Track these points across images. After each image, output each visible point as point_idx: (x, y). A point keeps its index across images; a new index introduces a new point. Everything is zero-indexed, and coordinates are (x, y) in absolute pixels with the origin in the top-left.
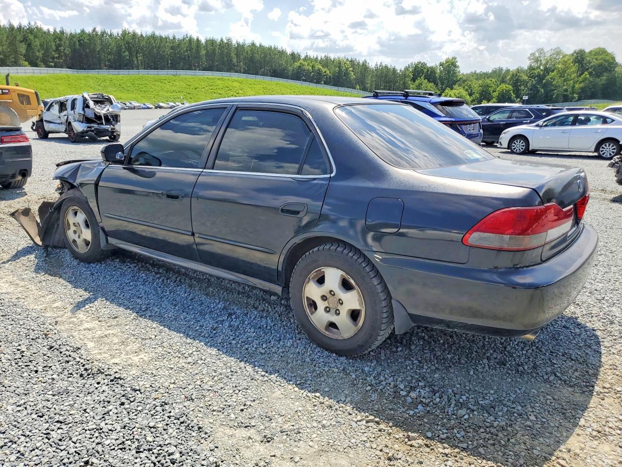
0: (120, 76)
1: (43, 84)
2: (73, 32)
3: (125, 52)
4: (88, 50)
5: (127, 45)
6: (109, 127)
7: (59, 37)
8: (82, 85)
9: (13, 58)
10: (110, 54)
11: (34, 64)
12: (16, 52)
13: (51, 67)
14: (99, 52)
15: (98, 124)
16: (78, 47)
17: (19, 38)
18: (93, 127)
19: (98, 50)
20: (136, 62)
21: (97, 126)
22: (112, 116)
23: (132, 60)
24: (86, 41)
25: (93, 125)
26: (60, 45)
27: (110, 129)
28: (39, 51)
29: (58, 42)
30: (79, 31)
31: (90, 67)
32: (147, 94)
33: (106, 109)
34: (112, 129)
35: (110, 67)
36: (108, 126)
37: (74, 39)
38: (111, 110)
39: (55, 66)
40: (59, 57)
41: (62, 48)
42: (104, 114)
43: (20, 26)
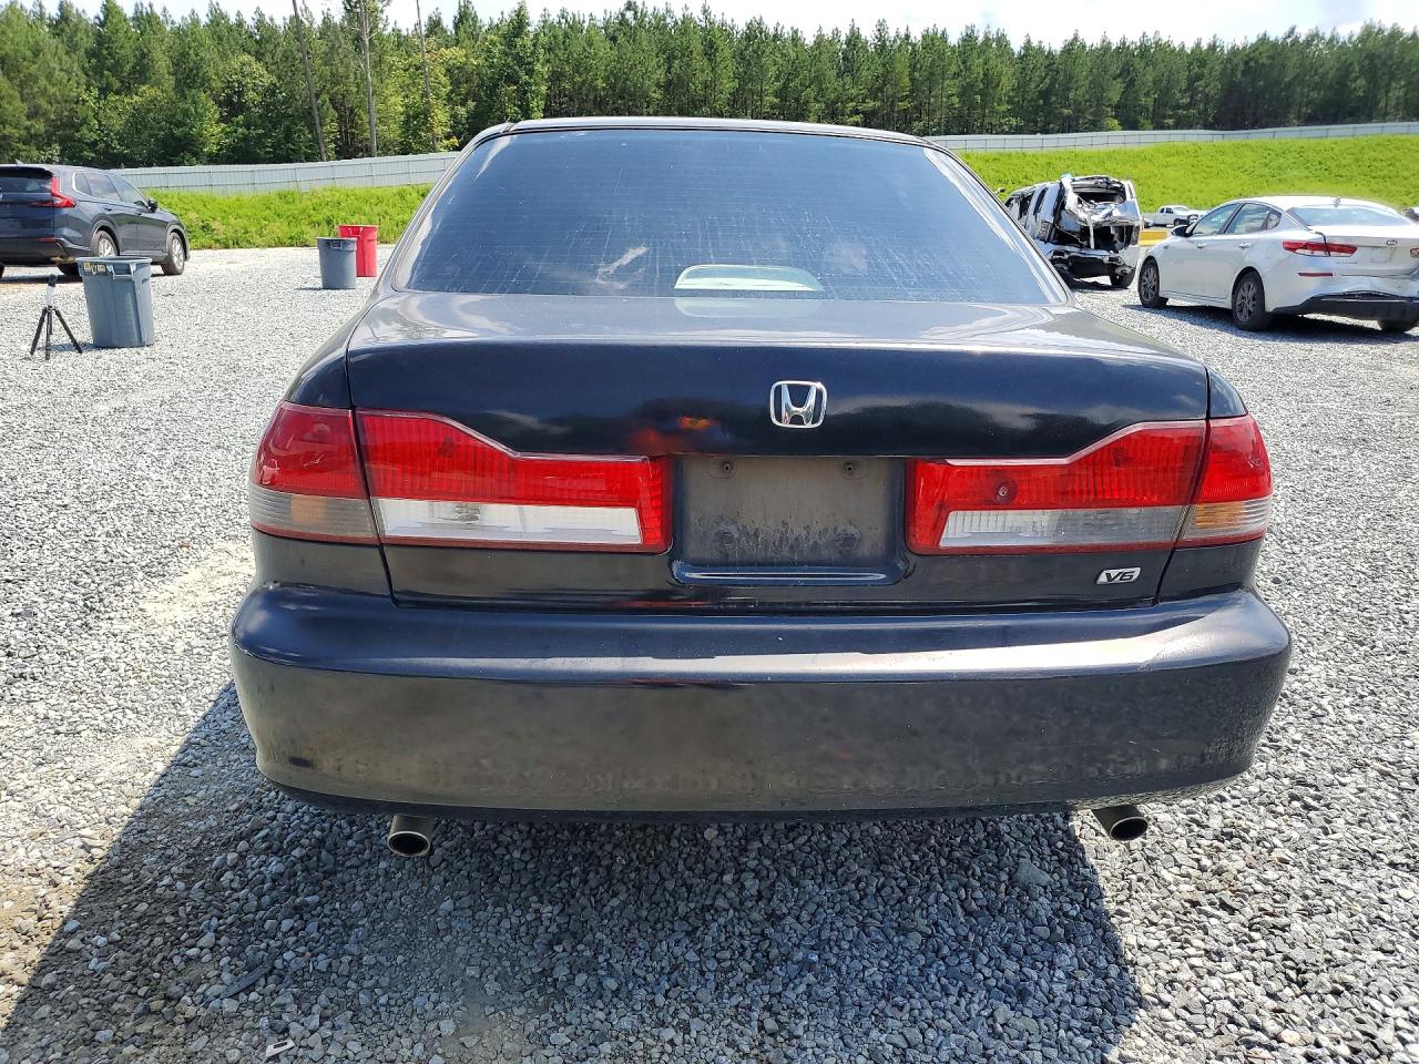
0: (1327, 142)
1: (1136, 167)
2: (1240, 43)
3: (1356, 78)
4: (1261, 83)
5: (1366, 62)
6: (1104, 255)
7: (1201, 59)
8: (1223, 167)
9: (1091, 114)
10: (1316, 87)
11: (1130, 124)
12: (1100, 101)
13: (1169, 128)
14: (1290, 84)
15: (1081, 247)
16: (1239, 76)
17: (1114, 69)
18: (1068, 252)
19: (1287, 79)
20: (1382, 104)
21: (1076, 250)
22: (1120, 229)
23: (1375, 97)
24: (1264, 60)
25: (1068, 248)
26: (1199, 77)
27: (1106, 260)
28: (1147, 94)
29: (1196, 69)
30: (1253, 40)
31: (1257, 122)
32: (1388, 184)
33: (1105, 212)
34: (1111, 259)
35: (1311, 120)
36: (1105, 252)
37: (1235, 61)
38: (1116, 213)
39: (1177, 126)
40: (1190, 103)
41: (1202, 83)
42: (1096, 224)
43: (1124, 43)
